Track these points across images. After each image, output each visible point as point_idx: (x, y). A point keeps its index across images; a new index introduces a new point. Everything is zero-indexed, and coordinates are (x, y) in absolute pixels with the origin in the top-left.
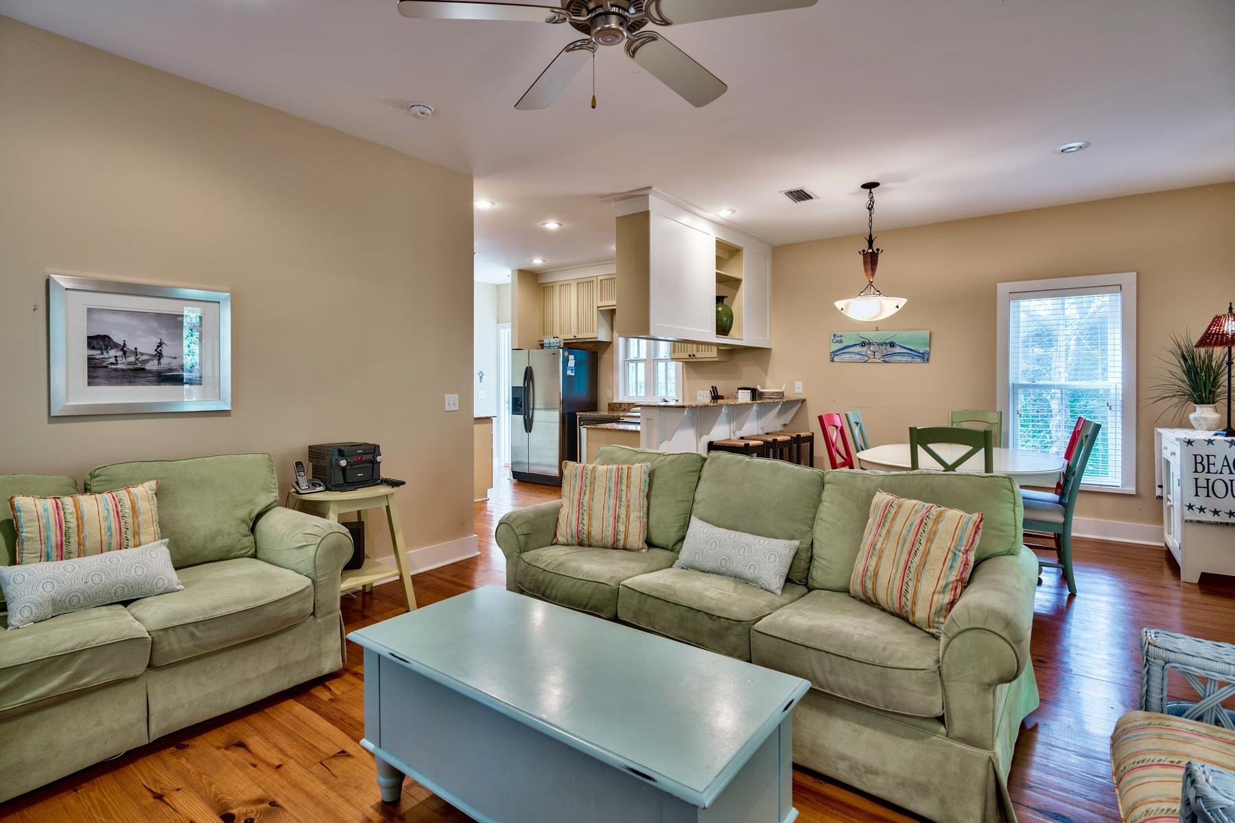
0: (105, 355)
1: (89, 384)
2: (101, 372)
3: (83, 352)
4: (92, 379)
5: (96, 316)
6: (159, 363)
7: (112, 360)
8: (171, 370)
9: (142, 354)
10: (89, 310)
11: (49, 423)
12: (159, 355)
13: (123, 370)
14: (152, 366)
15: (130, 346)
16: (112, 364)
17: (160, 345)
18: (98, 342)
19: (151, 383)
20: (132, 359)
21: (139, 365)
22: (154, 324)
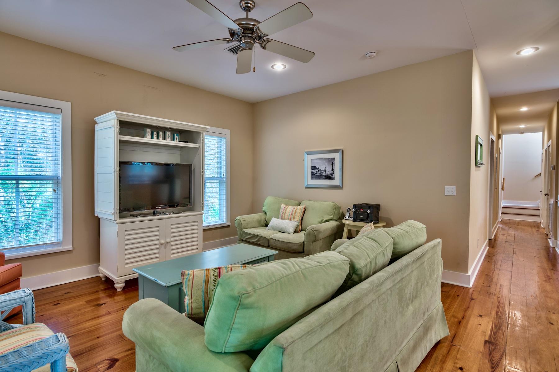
0: (315, 171)
1: (312, 179)
2: (314, 176)
3: (310, 171)
4: (312, 178)
5: (313, 161)
6: (325, 173)
7: (316, 173)
8: (328, 175)
9: (322, 170)
10: (312, 159)
11: (306, 189)
12: (325, 171)
13: (318, 175)
14: (324, 174)
15: (319, 169)
16: (316, 174)
17: (326, 168)
18: (314, 168)
19: (323, 179)
20: (320, 172)
21: (321, 174)
22: (324, 162)
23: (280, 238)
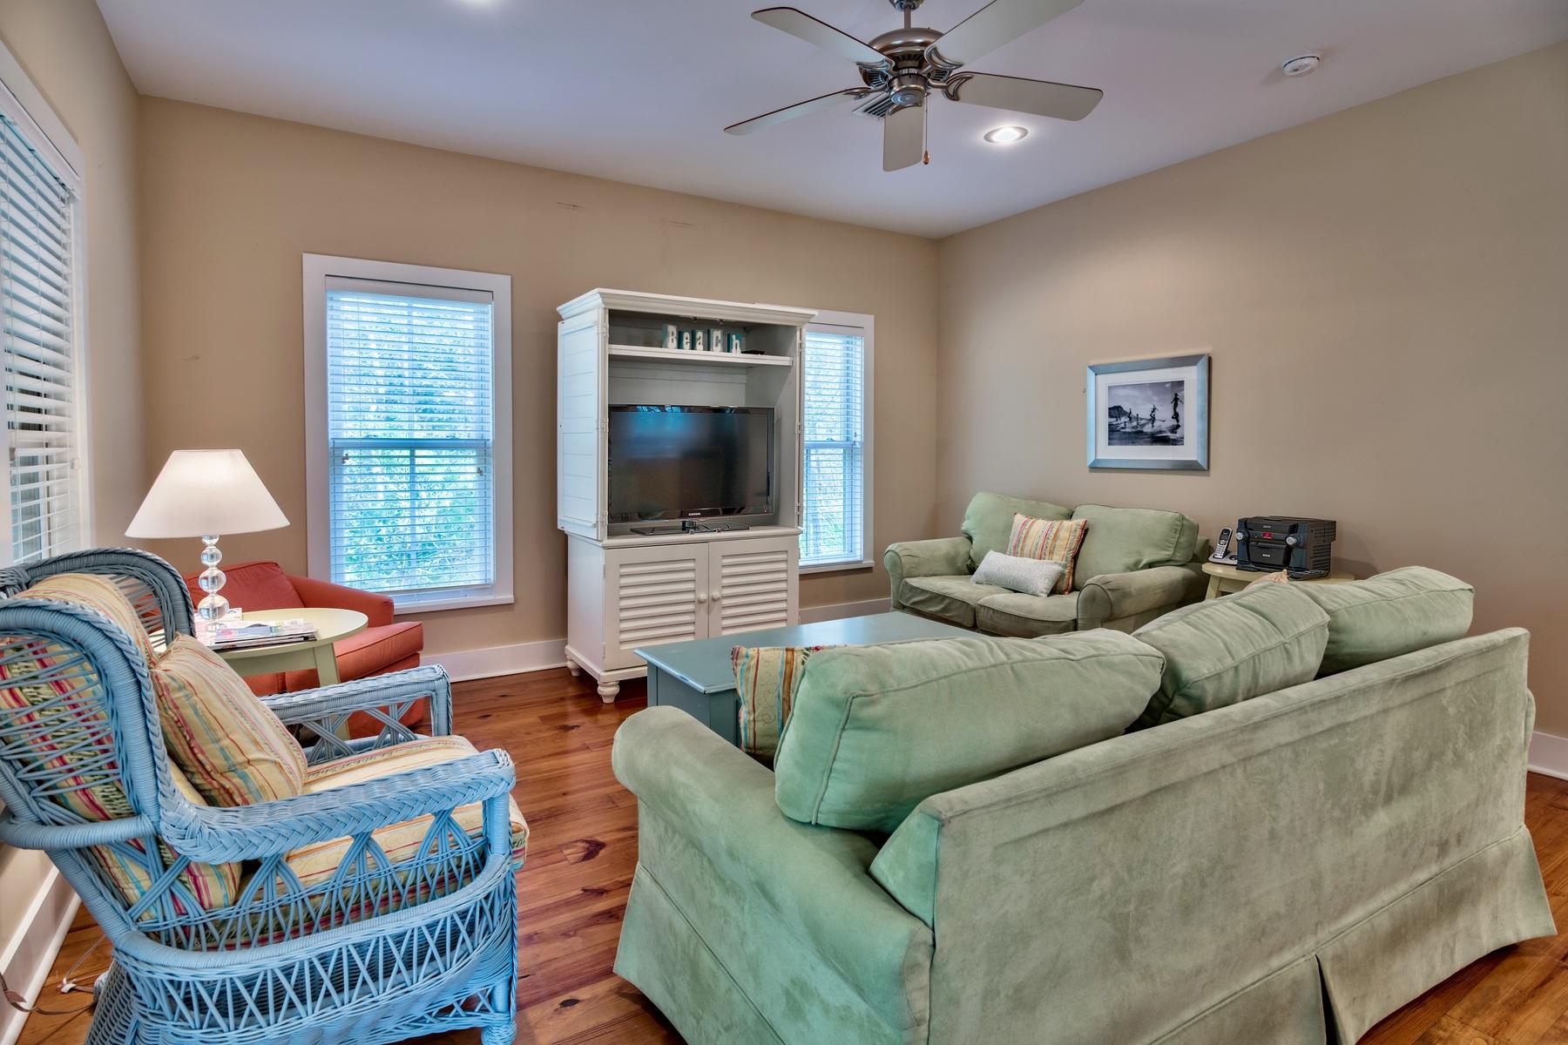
0: (1119, 422)
1: (1109, 444)
2: (1116, 435)
3: (1104, 420)
4: (1111, 441)
5: (1113, 392)
6: (1153, 426)
7: (1123, 425)
8: (1161, 432)
9: (1141, 419)
10: (1110, 388)
11: (1090, 471)
12: (1153, 419)
13: (1129, 433)
14: (1148, 429)
15: (1134, 414)
16: (1123, 428)
17: (1154, 409)
18: (1115, 411)
19: (1146, 443)
20: (1135, 424)
21: (1139, 429)
22: (1150, 393)
23: (1007, 606)
